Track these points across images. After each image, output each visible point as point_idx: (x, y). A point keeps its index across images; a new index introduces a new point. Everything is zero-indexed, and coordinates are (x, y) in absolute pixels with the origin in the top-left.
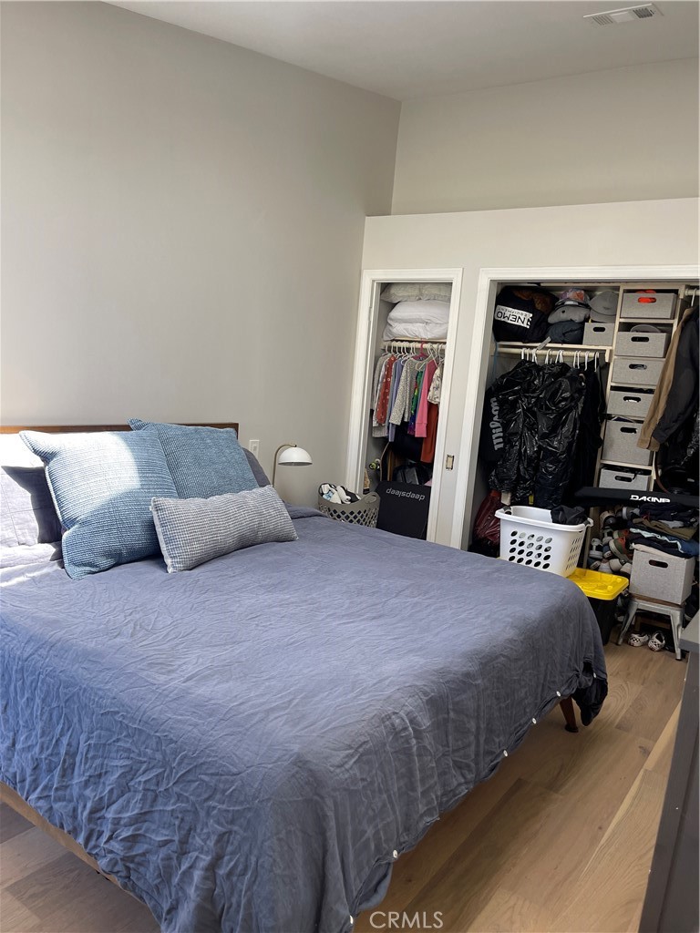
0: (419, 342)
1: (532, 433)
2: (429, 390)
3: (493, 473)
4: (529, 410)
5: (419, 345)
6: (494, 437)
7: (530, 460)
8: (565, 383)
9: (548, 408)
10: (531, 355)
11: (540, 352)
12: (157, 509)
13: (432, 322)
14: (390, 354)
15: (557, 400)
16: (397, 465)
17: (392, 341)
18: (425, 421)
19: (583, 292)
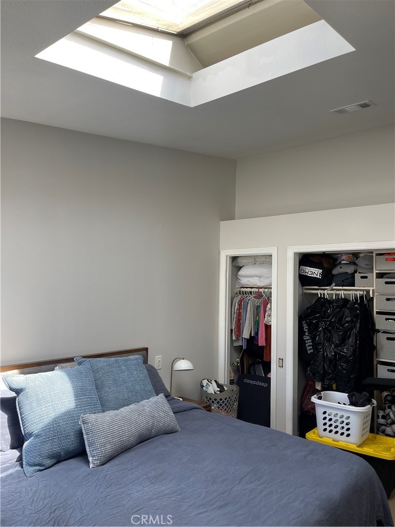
0: (257, 288)
1: (330, 343)
2: (265, 317)
3: (309, 369)
4: (326, 329)
5: (257, 290)
6: (307, 345)
7: (331, 361)
8: (347, 312)
9: (337, 328)
10: (324, 294)
11: (329, 292)
12: (84, 422)
13: (263, 276)
14: (240, 296)
15: (343, 323)
16: (250, 362)
17: (241, 288)
18: (264, 336)
19: (351, 255)
